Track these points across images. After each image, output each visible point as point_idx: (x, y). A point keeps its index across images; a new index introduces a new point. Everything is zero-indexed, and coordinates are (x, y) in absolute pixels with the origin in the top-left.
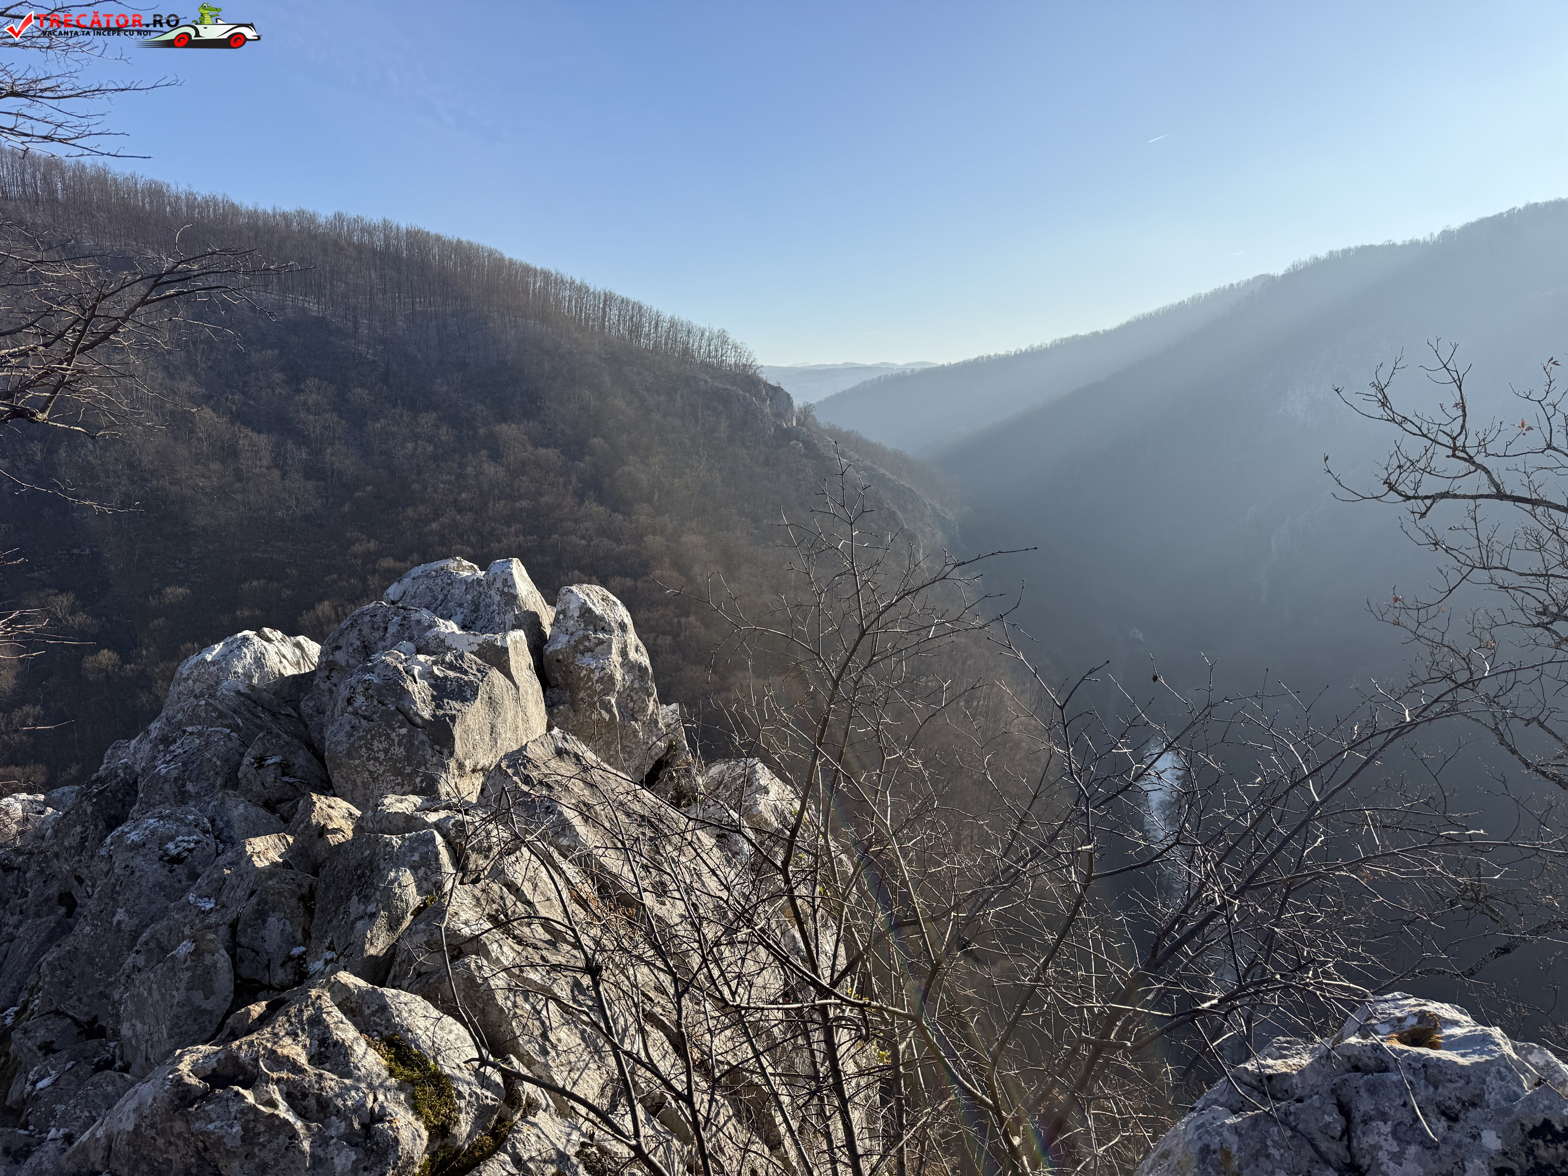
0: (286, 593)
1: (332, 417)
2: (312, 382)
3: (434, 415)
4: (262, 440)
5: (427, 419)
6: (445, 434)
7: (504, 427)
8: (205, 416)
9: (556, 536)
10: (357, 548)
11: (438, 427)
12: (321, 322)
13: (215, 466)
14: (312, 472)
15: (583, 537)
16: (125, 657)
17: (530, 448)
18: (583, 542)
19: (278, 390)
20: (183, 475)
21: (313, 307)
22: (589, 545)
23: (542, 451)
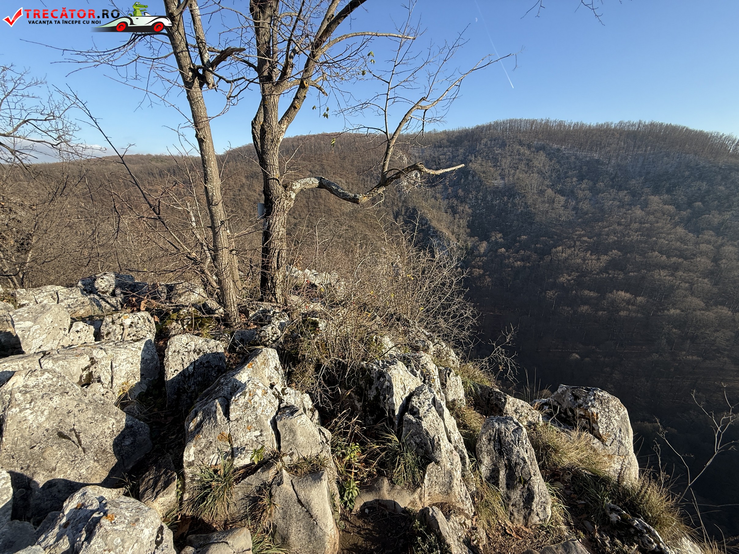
0: (551, 242)
1: (587, 192)
2: (585, 181)
3: (626, 192)
4: (562, 199)
5: (622, 194)
6: (627, 199)
7: (653, 197)
8: (549, 191)
9: (654, 238)
10: (578, 233)
11: (625, 196)
12: (598, 161)
13: (547, 205)
14: (575, 209)
15: (667, 240)
16: (507, 251)
17: (661, 205)
18: (667, 242)
19: (574, 183)
20: (537, 206)
21: (596, 156)
22: (668, 244)
23: (667, 207)
